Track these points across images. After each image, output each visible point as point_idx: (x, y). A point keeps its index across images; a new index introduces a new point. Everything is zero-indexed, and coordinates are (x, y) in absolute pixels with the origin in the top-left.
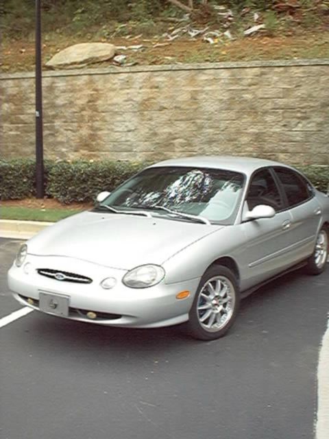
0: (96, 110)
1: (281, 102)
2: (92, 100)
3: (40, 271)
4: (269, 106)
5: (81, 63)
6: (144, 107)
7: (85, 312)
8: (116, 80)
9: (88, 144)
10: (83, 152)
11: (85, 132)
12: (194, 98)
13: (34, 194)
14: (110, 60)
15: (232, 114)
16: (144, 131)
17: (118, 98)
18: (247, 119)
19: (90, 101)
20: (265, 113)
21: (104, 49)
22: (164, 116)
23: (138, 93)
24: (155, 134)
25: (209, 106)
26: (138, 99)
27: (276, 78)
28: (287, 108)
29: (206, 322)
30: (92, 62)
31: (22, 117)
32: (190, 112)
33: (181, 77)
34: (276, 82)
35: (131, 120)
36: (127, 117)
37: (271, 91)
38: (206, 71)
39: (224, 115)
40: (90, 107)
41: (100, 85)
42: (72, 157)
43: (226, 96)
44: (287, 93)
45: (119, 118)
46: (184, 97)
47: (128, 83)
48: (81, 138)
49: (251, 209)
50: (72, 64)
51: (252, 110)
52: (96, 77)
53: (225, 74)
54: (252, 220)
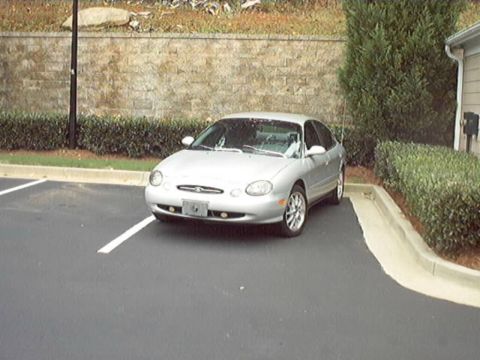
0: (118, 71)
1: (285, 70)
2: (113, 63)
3: (180, 187)
4: (275, 73)
5: (98, 26)
6: (163, 70)
7: (218, 213)
8: (137, 44)
9: (111, 100)
10: (103, 108)
11: (106, 89)
12: (209, 63)
13: (66, 145)
14: (126, 25)
15: (243, 79)
16: (163, 91)
17: (138, 61)
18: (256, 83)
19: (111, 62)
20: (271, 79)
21: (120, 15)
22: (182, 79)
23: (157, 56)
24: (173, 94)
25: (223, 72)
26: (158, 62)
27: (280, 50)
28: (290, 76)
30: (109, 26)
31: (43, 73)
32: (206, 74)
33: (198, 45)
34: (280, 53)
35: (152, 82)
36: (148, 77)
37: (277, 61)
38: (220, 42)
39: (236, 80)
40: (111, 68)
41: (121, 48)
43: (237, 63)
44: (290, 63)
45: (139, 79)
46: (200, 62)
47: (148, 48)
48: (102, 95)
49: (309, 149)
50: (90, 26)
51: (261, 76)
52: (118, 41)
53: (237, 45)
54: (310, 156)
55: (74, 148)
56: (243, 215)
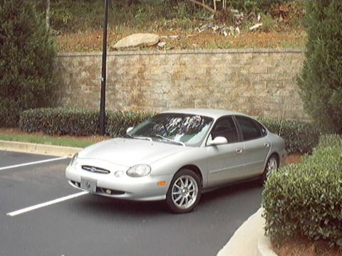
0: (144, 78)
1: (266, 76)
2: (141, 72)
3: (83, 167)
4: (258, 79)
5: (135, 47)
6: (175, 77)
7: (105, 190)
8: (157, 59)
9: (137, 101)
10: (133, 105)
11: (135, 93)
12: (208, 72)
13: (97, 132)
14: (156, 45)
15: (234, 84)
16: (174, 93)
17: (158, 71)
18: (243, 87)
19: (139, 72)
20: (255, 83)
21: (151, 38)
22: (188, 84)
23: (171, 68)
24: (182, 96)
25: (218, 78)
26: (172, 72)
27: (262, 60)
28: (269, 81)
29: (178, 202)
30: (143, 46)
31: (94, 81)
32: (206, 81)
33: (200, 58)
34: (263, 62)
35: (167, 86)
36: (164, 83)
37: (259, 69)
38: (217, 55)
39: (228, 84)
40: (139, 77)
41: (147, 61)
42: (126, 109)
43: (229, 72)
44: (270, 70)
45: (158, 84)
46: (201, 71)
47: (165, 61)
48: (132, 97)
49: (213, 139)
50: (129, 47)
51: (247, 81)
52: (144, 57)
53: (229, 57)
54: (214, 145)
55: (103, 135)
56: (122, 192)
